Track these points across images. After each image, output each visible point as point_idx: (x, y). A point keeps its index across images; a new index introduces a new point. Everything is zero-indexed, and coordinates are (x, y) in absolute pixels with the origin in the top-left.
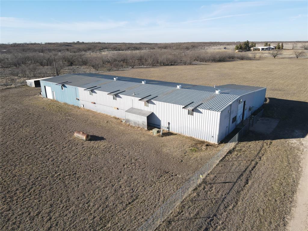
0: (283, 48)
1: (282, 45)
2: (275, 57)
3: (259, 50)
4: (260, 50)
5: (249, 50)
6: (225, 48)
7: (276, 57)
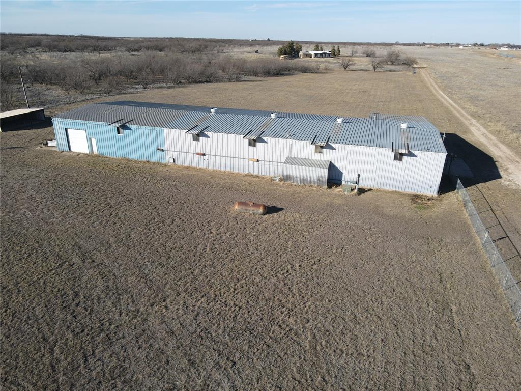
0: (339, 55)
1: (339, 49)
2: (345, 69)
3: (310, 56)
4: (313, 57)
5: (297, 56)
6: (257, 52)
7: (347, 69)
